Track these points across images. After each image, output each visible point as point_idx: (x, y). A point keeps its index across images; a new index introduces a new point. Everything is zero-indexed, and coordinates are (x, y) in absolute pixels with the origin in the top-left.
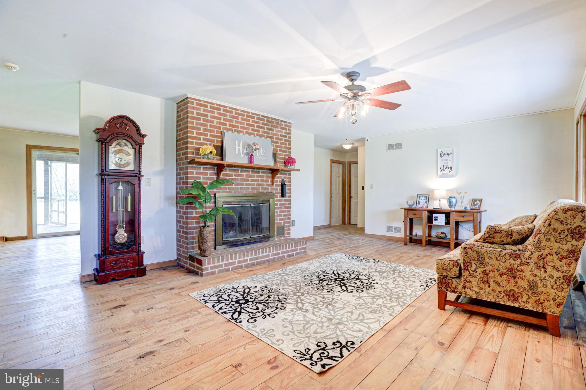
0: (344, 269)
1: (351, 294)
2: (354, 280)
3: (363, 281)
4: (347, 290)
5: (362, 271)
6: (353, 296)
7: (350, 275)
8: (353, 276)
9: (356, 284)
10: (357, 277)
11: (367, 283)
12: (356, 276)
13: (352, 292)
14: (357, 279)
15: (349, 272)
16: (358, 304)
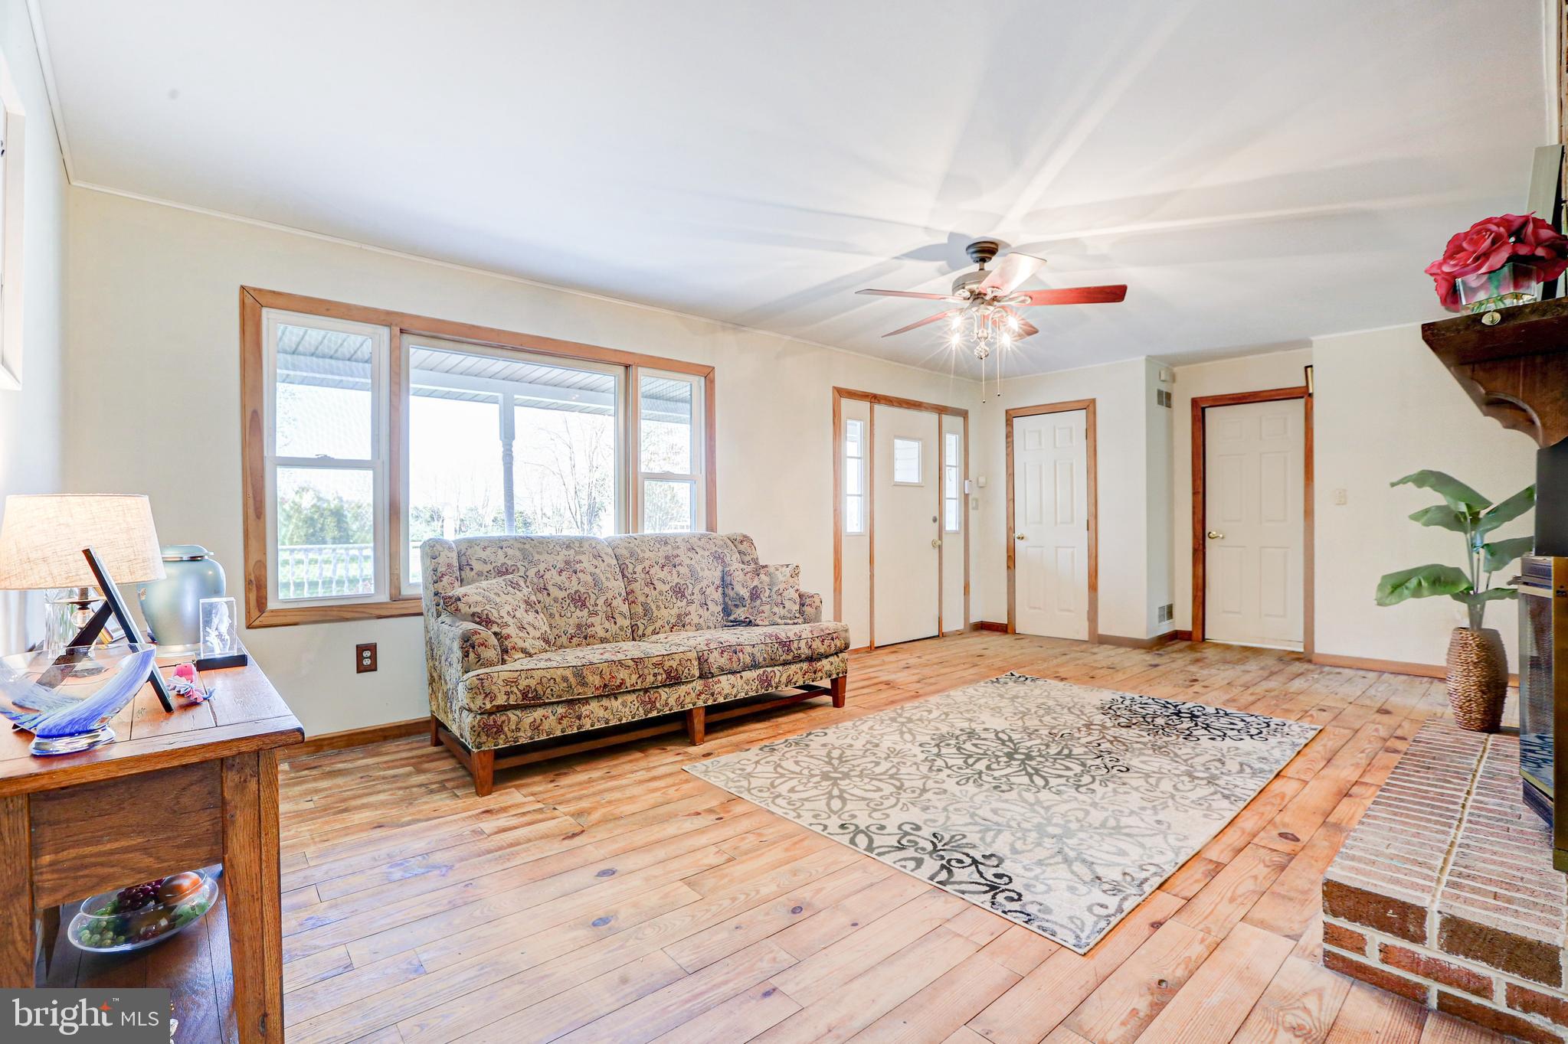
0: (1013, 795)
1: (987, 726)
2: (978, 754)
3: (954, 750)
4: (997, 733)
5: (950, 785)
6: (983, 723)
7: (988, 768)
8: (981, 766)
9: (975, 745)
10: (971, 761)
11: (948, 745)
12: (972, 765)
13: (985, 729)
14: (970, 756)
15: (994, 778)
16: (975, 712)
